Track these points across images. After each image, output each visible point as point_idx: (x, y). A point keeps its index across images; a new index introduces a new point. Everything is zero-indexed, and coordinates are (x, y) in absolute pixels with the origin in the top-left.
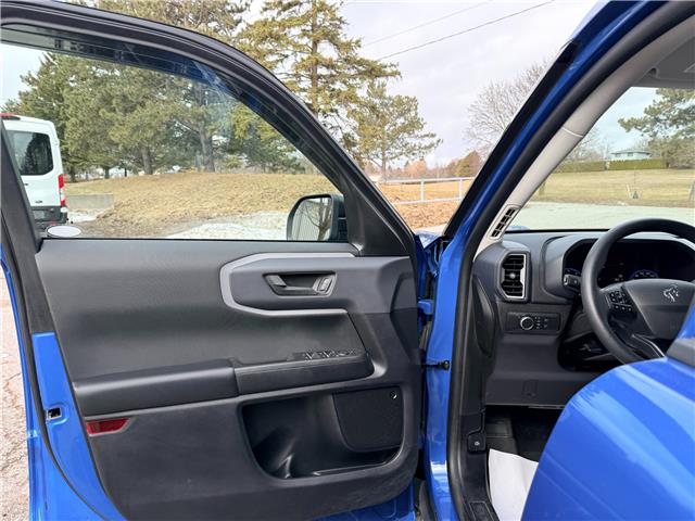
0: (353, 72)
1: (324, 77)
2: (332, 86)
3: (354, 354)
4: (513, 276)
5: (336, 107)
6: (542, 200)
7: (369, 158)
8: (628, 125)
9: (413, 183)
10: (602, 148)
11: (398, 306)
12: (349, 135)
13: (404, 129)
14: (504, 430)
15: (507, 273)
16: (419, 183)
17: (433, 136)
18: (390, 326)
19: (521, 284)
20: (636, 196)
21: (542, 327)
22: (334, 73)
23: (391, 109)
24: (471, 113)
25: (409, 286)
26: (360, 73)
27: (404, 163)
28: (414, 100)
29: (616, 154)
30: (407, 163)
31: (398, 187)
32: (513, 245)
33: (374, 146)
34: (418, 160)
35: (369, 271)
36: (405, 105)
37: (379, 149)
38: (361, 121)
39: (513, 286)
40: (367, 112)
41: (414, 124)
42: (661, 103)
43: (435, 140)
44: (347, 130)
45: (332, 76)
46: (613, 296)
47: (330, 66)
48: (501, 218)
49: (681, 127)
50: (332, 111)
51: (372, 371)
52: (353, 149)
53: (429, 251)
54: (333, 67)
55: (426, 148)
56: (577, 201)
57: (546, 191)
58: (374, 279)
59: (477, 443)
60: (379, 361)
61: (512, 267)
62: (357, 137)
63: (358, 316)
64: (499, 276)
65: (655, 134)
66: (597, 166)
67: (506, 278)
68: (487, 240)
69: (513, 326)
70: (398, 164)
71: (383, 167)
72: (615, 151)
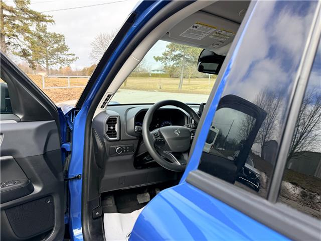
0: (26, 16)
1: (8, 16)
2: (14, 22)
3: (20, 182)
4: (112, 128)
5: (16, 34)
6: (126, 88)
7: (38, 63)
8: (157, 59)
9: (64, 78)
10: (148, 68)
11: (48, 150)
12: (25, 50)
13: (58, 50)
14: (110, 202)
15: (109, 126)
16: (67, 78)
17: (74, 55)
18: (43, 162)
19: (116, 132)
20: (160, 88)
21: (126, 151)
22: (14, 15)
23: (50, 39)
24: (92, 46)
25: (56, 137)
26: (31, 18)
27: (59, 67)
28: (63, 36)
29: (153, 71)
30: (61, 67)
31: (57, 79)
32: (112, 112)
33: (41, 57)
34: (66, 66)
35: (28, 131)
36: (58, 38)
37: (44, 59)
38: (33, 43)
39: (112, 133)
40: (36, 39)
41: (63, 49)
42: (168, 51)
43: (75, 57)
44: (24, 47)
45: (12, 16)
46: (155, 135)
47: (11, 10)
48: (105, 99)
49: (175, 62)
50: (14, 35)
51: (33, 190)
52: (29, 57)
53: (68, 116)
54: (13, 12)
55: (70, 60)
56: (140, 90)
57: (127, 85)
58: (32, 135)
59: (97, 213)
60: (37, 183)
61: (111, 124)
62: (30, 51)
63: (21, 159)
64: (105, 128)
65: (166, 64)
66: (146, 75)
67: (109, 129)
68: (98, 110)
69: (113, 152)
70: (56, 67)
71: (47, 68)
72: (153, 69)
